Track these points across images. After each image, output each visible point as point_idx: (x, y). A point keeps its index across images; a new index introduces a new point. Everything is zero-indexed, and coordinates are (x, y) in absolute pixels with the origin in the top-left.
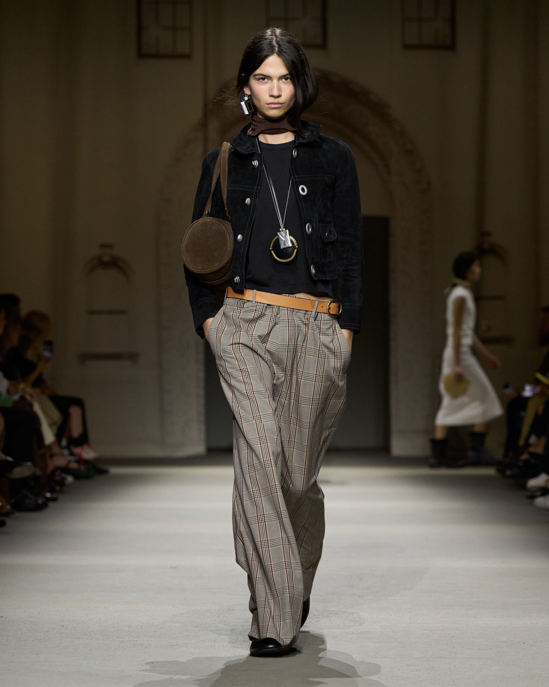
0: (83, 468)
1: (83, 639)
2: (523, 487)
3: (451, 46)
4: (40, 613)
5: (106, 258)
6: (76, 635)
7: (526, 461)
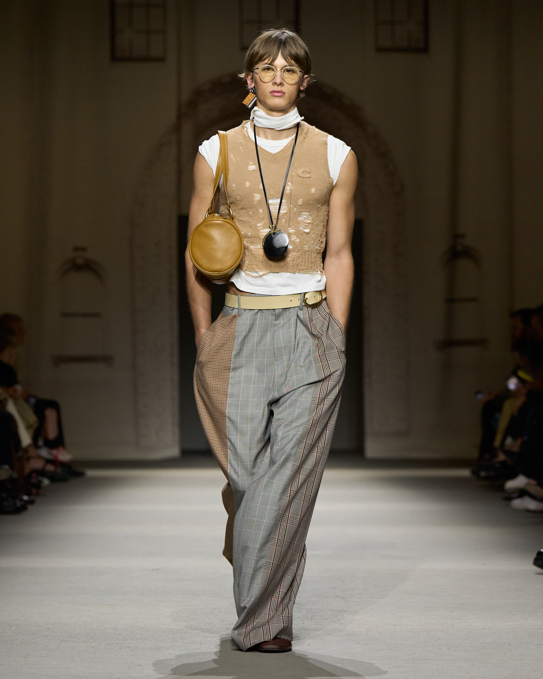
0: (59, 470)
1: (69, 642)
2: (501, 488)
3: (425, 49)
4: (24, 615)
5: (80, 261)
6: (62, 637)
7: (503, 463)
